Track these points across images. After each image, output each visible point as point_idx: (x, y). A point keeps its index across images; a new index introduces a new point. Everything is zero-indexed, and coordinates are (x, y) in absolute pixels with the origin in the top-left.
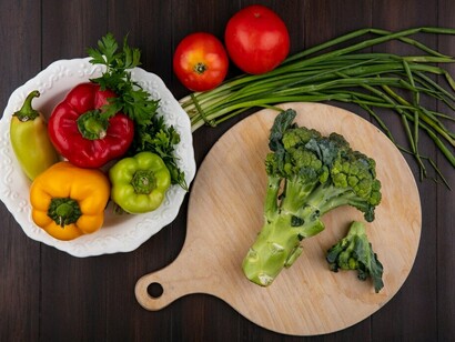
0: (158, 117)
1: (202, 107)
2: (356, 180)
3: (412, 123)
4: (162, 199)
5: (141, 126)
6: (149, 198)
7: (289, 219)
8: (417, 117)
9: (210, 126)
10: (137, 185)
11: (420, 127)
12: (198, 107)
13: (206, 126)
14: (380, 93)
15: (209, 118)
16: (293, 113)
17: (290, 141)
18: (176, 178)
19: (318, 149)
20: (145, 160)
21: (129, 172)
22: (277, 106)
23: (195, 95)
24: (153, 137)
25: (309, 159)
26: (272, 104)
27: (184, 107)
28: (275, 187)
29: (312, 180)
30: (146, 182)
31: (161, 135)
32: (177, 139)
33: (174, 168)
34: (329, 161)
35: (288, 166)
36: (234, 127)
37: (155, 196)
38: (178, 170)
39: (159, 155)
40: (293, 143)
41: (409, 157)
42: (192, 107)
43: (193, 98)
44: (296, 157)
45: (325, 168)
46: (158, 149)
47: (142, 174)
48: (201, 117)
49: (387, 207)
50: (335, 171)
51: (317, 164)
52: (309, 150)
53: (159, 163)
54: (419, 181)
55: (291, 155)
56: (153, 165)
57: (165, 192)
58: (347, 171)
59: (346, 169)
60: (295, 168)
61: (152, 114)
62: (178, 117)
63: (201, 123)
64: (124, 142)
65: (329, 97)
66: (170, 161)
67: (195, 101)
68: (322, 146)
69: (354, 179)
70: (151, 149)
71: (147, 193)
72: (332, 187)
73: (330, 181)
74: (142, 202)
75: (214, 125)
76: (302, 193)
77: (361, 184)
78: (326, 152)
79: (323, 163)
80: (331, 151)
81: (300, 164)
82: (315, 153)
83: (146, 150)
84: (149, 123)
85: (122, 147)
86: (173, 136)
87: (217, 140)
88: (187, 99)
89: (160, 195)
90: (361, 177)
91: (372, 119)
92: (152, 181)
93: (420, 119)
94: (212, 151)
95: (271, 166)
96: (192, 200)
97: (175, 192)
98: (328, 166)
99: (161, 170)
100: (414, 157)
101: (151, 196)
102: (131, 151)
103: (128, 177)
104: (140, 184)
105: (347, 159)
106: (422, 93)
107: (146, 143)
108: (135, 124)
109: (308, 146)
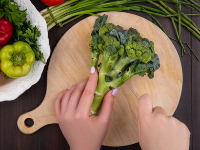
0: (27, 21)
1: (54, 15)
2: (141, 53)
3: (177, 23)
4: (30, 69)
5: (17, 26)
6: (22, 68)
7: (104, 77)
8: (180, 19)
9: (59, 26)
10: (14, 61)
11: (181, 25)
12: (51, 15)
13: (57, 26)
14: (158, 5)
15: (58, 21)
16: (106, 17)
17: (102, 31)
18: (38, 57)
19: (117, 35)
20: (19, 46)
21: (9, 53)
22: (98, 14)
23: (50, 8)
24: (24, 32)
25: (112, 41)
26: (95, 13)
27: (43, 15)
28: (95, 59)
29: (114, 53)
30: (20, 59)
31: (28, 31)
32: (39, 34)
33: (37, 50)
34: (124, 42)
35: (100, 45)
36: (73, 27)
37: (26, 67)
38: (40, 52)
39: (28, 43)
40: (103, 32)
41: (176, 43)
42: (48, 15)
43: (49, 10)
44: (105, 40)
45: (122, 46)
46: (27, 40)
47: (17, 54)
48: (53, 21)
49: (163, 71)
50: (128, 47)
51: (117, 44)
52: (112, 36)
53: (28, 48)
54: (181, 56)
55: (102, 39)
56: (24, 49)
57: (32, 65)
58: (135, 48)
59: (135, 46)
60: (104, 46)
61: (24, 19)
62: (39, 20)
63: (53, 25)
64: (7, 36)
65: (128, 8)
66: (34, 47)
67: (50, 12)
68: (120, 33)
69: (140, 52)
70: (23, 39)
71: (21, 65)
72: (127, 57)
73: (126, 54)
74: (18, 71)
75: (61, 25)
76: (110, 61)
77: (144, 55)
78: (122, 36)
79: (121, 43)
80: (125, 36)
81: (107, 44)
82: (116, 37)
83: (20, 40)
84: (22, 24)
85: (5, 39)
86: (36, 32)
87: (63, 35)
88: (45, 11)
89: (29, 66)
90: (143, 51)
91: (154, 21)
92: (24, 59)
93: (182, 21)
94: (61, 41)
95: (92, 47)
96: (49, 70)
97: (38, 65)
98: (124, 45)
99: (29, 52)
100: (179, 42)
101: (23, 67)
102: (11, 41)
103: (9, 56)
104: (16, 60)
105: (136, 41)
106: (183, 5)
107: (20, 36)
108: (13, 25)
109: (111, 33)
